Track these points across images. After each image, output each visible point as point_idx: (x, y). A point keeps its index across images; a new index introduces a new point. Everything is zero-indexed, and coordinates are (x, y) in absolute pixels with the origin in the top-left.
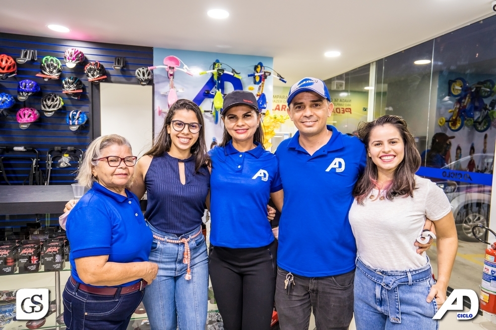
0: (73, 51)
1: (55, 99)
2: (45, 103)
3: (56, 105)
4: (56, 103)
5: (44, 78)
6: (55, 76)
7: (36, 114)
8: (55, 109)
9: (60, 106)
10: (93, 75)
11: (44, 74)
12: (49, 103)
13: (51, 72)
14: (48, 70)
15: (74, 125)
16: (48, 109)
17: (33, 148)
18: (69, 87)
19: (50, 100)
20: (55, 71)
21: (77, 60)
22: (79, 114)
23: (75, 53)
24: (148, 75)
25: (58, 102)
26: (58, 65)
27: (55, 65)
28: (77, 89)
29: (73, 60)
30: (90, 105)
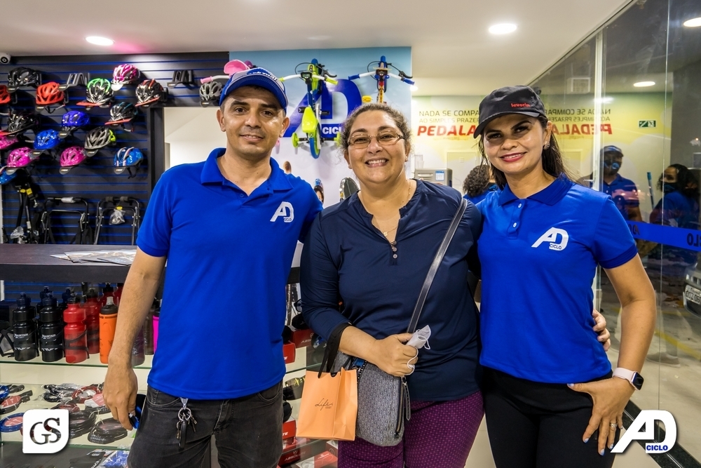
0: (122, 69)
1: (102, 133)
2: (88, 139)
3: (102, 140)
4: (101, 139)
5: (86, 107)
6: (100, 103)
7: (82, 154)
8: (100, 146)
9: (107, 143)
10: (143, 98)
11: (88, 102)
12: (93, 138)
13: (96, 98)
14: (92, 95)
15: (121, 166)
16: (91, 147)
17: (82, 199)
18: (115, 117)
19: (95, 135)
20: (100, 96)
21: (126, 80)
22: (129, 152)
23: (124, 71)
24: (214, 92)
25: (104, 137)
26: (106, 88)
27: (101, 88)
28: (125, 119)
29: (121, 80)
30: (149, 139)
